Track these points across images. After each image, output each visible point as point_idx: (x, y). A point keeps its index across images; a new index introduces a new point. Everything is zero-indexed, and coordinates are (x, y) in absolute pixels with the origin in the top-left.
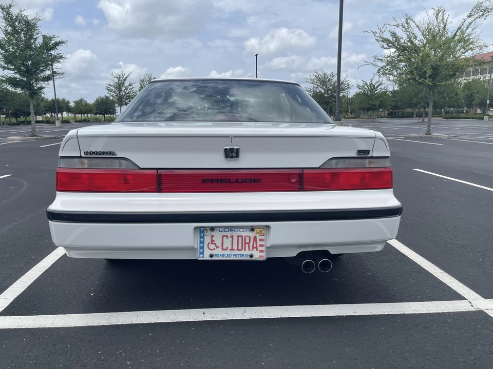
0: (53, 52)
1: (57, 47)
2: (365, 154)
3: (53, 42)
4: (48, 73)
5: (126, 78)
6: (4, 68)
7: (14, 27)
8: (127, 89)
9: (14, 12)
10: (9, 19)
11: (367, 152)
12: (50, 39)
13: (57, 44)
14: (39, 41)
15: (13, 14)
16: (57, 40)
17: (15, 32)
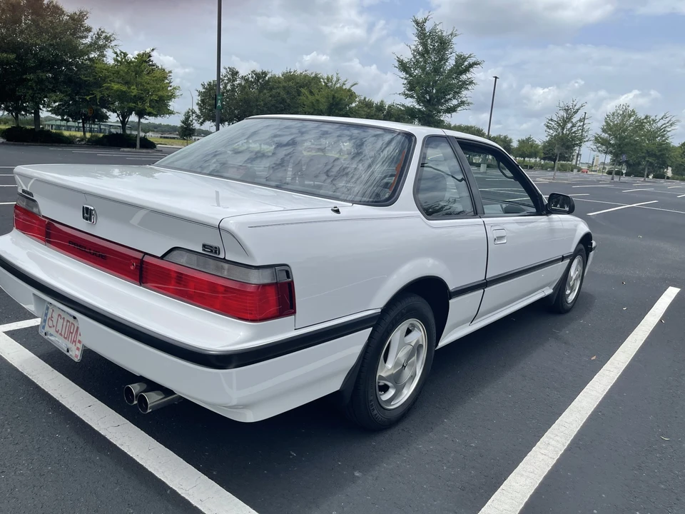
0: (464, 77)
1: (471, 70)
2: (212, 251)
3: (466, 63)
4: (455, 102)
5: (578, 110)
6: (407, 96)
7: (424, 45)
8: (573, 126)
9: (428, 27)
10: (422, 35)
11: (216, 250)
12: (465, 59)
13: (471, 66)
14: (451, 62)
15: (427, 30)
16: (471, 61)
17: (427, 51)
